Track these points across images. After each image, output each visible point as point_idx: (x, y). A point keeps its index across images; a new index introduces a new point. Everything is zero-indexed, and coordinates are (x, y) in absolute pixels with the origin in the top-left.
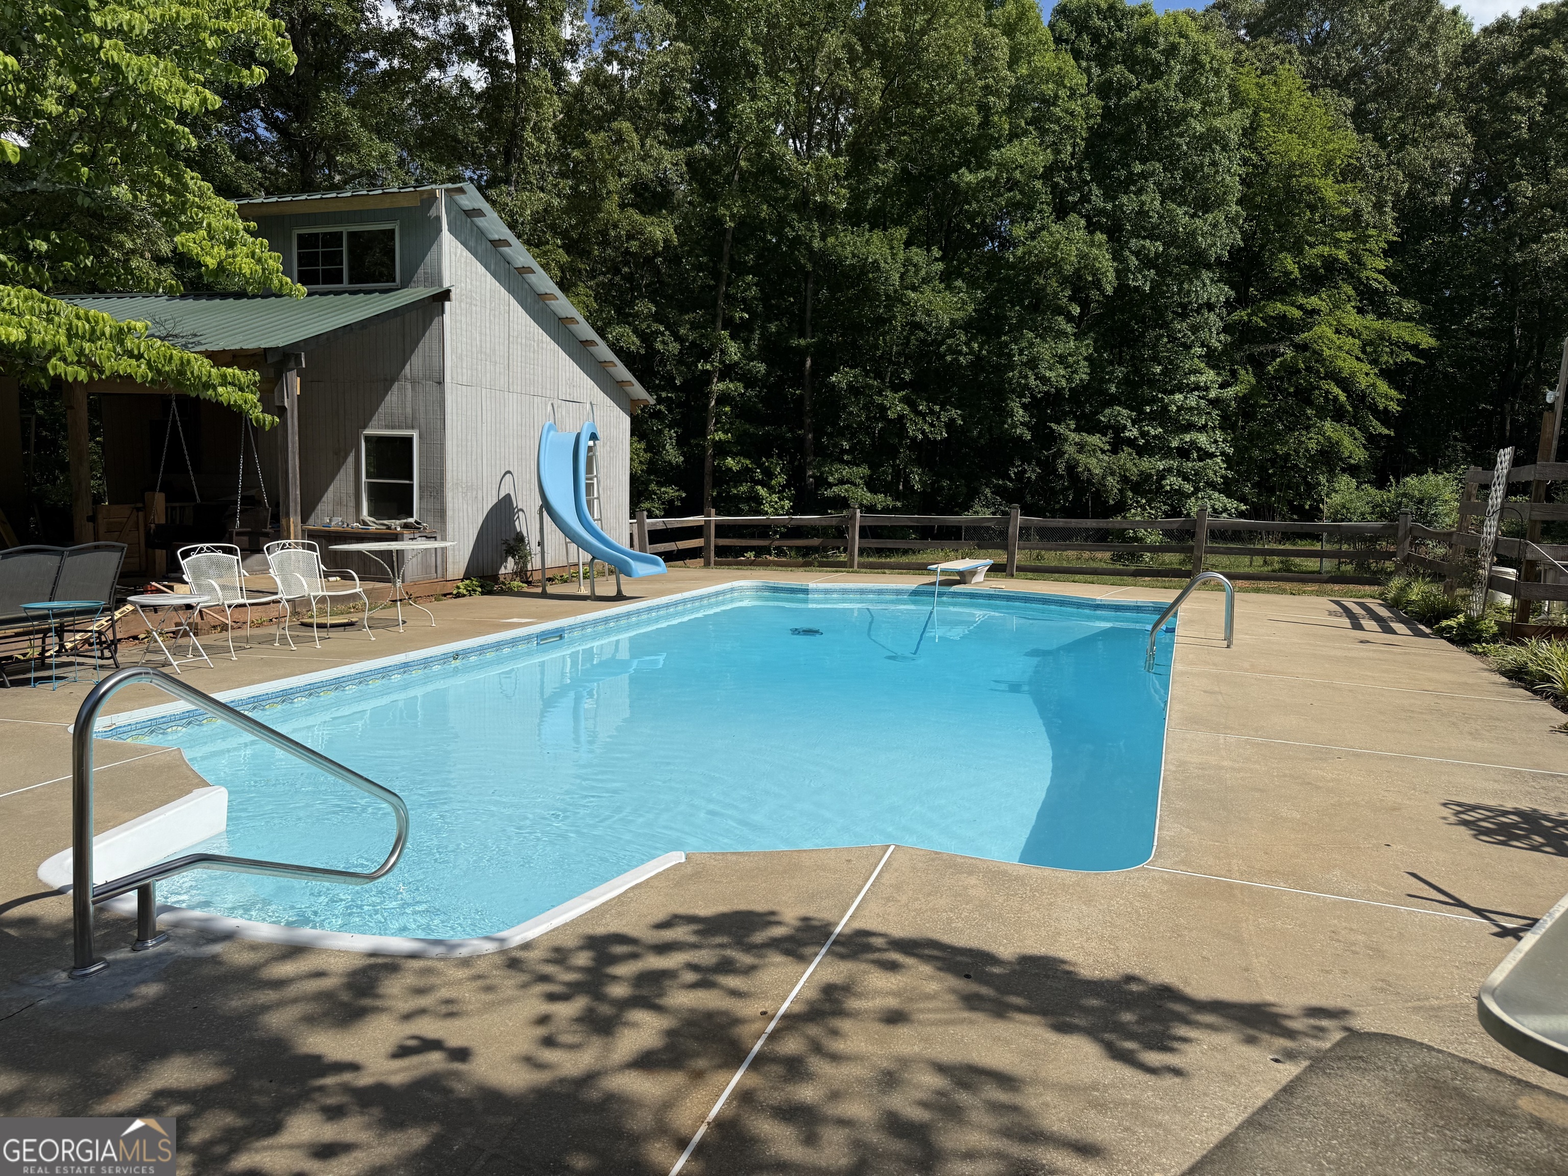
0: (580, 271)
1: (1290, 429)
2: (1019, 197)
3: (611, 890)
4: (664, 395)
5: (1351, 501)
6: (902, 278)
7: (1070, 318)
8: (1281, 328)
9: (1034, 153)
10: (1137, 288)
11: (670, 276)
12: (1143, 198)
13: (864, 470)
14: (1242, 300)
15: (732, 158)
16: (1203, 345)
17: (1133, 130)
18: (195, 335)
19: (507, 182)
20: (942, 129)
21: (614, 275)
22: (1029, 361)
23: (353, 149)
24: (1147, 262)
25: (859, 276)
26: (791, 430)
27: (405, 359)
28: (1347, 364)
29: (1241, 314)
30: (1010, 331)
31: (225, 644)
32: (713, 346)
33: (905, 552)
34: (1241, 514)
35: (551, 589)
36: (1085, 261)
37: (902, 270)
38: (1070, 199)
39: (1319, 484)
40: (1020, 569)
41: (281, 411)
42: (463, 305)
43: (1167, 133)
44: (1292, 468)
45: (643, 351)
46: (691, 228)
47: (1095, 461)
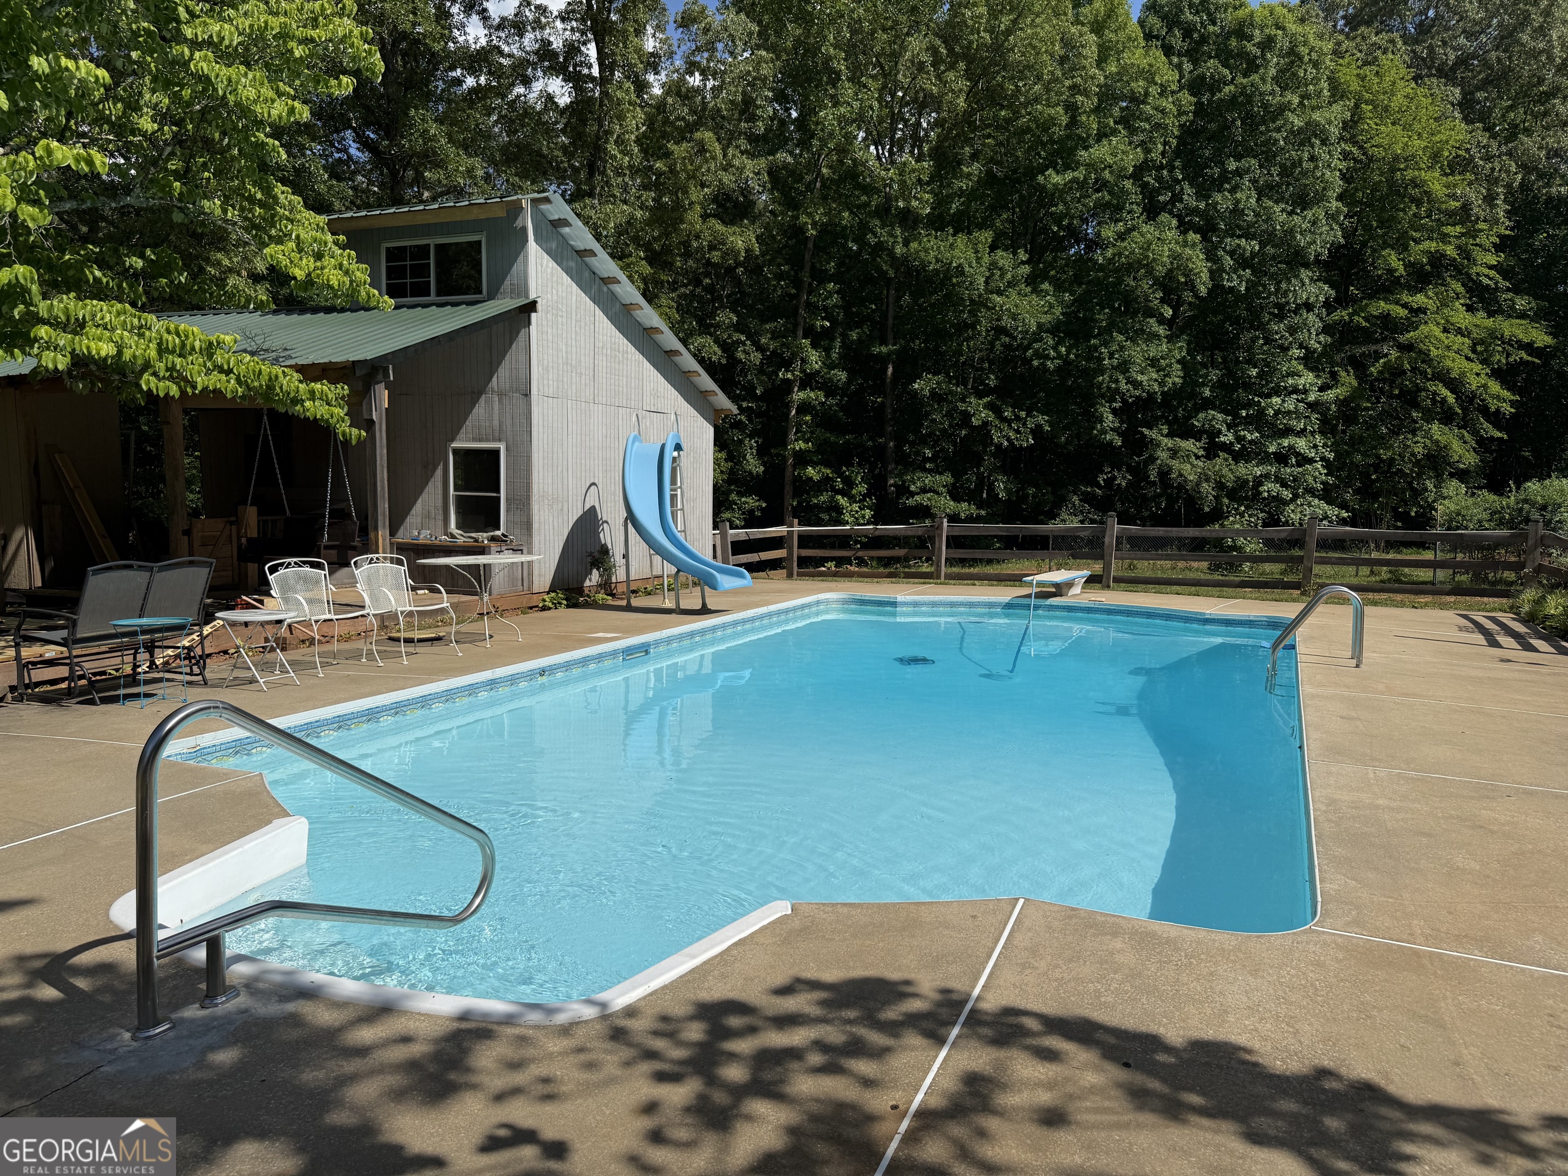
0: (662, 282)
1: (1395, 433)
2: (1107, 197)
3: (713, 947)
4: (745, 404)
5: (1467, 508)
6: (986, 282)
7: (1162, 321)
8: (1385, 327)
9: (1123, 152)
10: (1232, 289)
11: (751, 286)
12: (1238, 195)
13: (947, 478)
14: (1342, 300)
15: (814, 165)
16: (1301, 347)
17: (1226, 126)
18: (286, 349)
19: (591, 195)
20: (1028, 130)
21: (696, 286)
22: (1120, 365)
23: (439, 164)
24: (1243, 262)
25: (942, 280)
26: (871, 438)
27: (492, 369)
28: (1457, 365)
29: (1342, 314)
30: (1099, 334)
31: (312, 659)
32: (794, 355)
33: (989, 562)
34: (1343, 522)
35: (636, 602)
36: (1178, 262)
37: (987, 274)
38: (1161, 198)
39: (1426, 490)
40: (1117, 580)
41: (369, 425)
42: (549, 316)
43: (1263, 128)
44: (1396, 473)
45: (724, 361)
46: (773, 237)
47: (1189, 466)
